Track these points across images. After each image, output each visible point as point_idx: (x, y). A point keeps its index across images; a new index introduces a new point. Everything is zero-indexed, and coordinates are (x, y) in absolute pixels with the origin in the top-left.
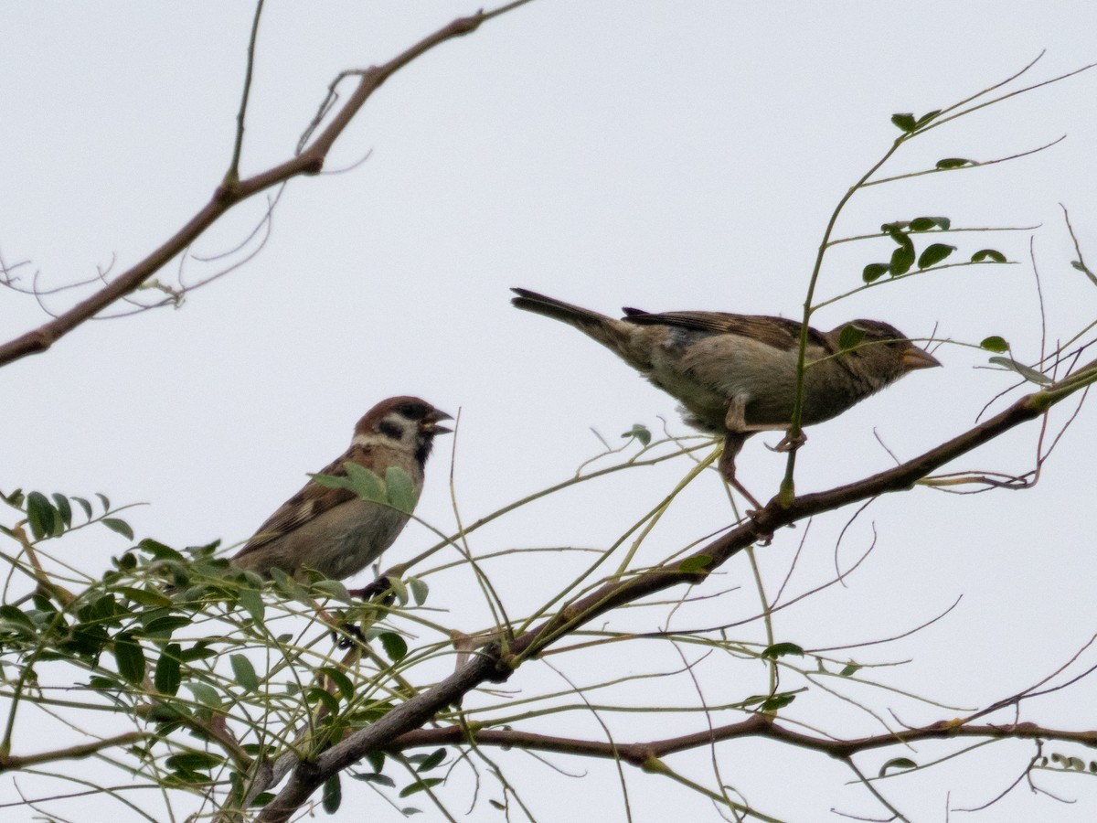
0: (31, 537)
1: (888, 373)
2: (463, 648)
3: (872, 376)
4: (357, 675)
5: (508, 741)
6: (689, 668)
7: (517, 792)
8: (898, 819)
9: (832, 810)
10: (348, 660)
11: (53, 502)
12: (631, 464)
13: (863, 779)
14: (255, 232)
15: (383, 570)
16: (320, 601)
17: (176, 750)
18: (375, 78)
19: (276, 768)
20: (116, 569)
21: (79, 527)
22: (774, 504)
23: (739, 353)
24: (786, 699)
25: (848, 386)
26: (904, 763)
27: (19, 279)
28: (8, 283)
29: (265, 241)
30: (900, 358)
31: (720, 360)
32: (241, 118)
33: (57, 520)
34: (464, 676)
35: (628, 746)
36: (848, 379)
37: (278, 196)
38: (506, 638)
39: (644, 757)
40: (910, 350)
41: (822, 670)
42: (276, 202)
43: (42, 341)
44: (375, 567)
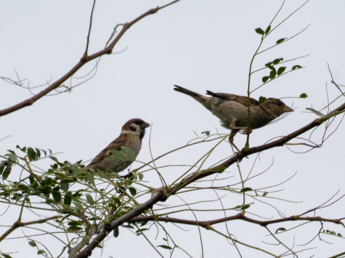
0: (28, 160)
1: (278, 114)
2: (153, 192)
3: (274, 114)
4: (123, 200)
5: (167, 220)
6: (220, 199)
7: (169, 235)
8: (281, 244)
9: (263, 242)
10: (120, 196)
11: (35, 151)
12: (203, 141)
13: (271, 234)
14: (92, 71)
15: (131, 171)
16: (112, 179)
17: (70, 221)
18: (127, 26)
19: (99, 227)
20: (52, 168)
21: (43, 158)
22: (243, 150)
23: (234, 107)
24: (247, 206)
25: (267, 117)
26: (282, 229)
27: (23, 84)
28: (20, 85)
29: (95, 73)
30: (282, 109)
31: (229, 108)
32: (88, 38)
33: (36, 156)
34: (153, 200)
35: (202, 222)
36: (267, 115)
37: (99, 60)
38: (165, 189)
39: (206, 225)
40: (285, 107)
41: (257, 195)
42: (98, 62)
43: (30, 102)
44: (129, 170)
